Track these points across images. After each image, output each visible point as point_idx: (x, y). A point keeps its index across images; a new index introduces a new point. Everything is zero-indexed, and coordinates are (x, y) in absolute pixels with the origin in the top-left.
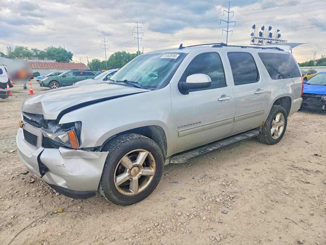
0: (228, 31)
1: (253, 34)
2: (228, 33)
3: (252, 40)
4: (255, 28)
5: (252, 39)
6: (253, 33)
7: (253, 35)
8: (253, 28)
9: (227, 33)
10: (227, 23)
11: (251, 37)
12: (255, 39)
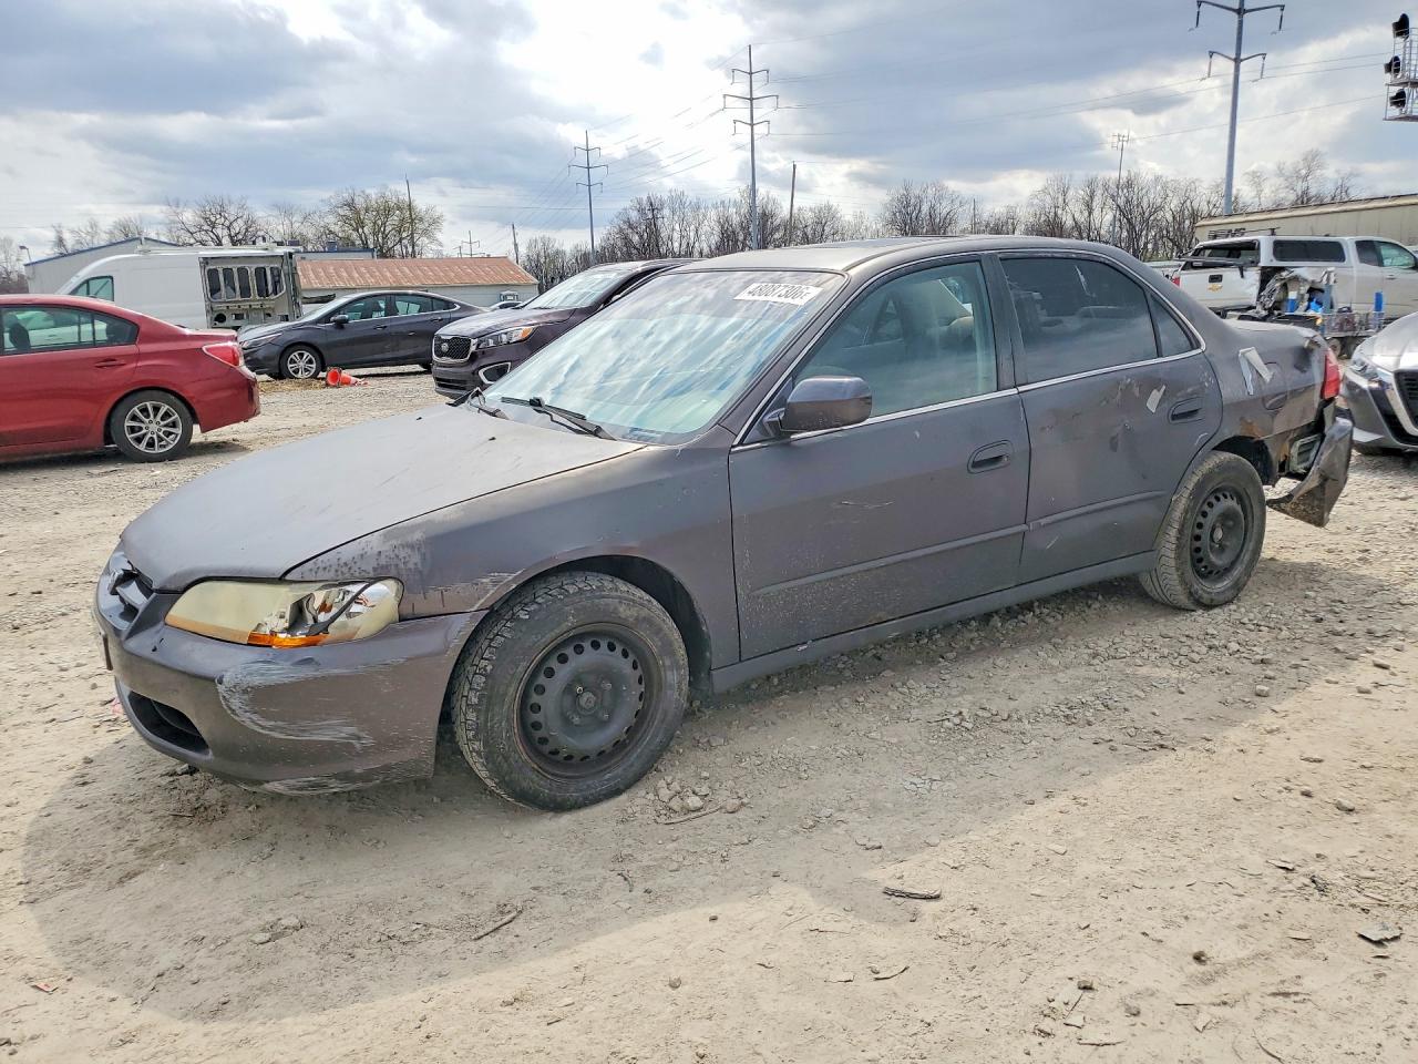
0: (1242, 57)
1: (1398, 64)
2: (1241, 70)
3: (1393, 98)
4: (1407, 33)
5: (1394, 90)
6: (1396, 58)
7: (1397, 71)
8: (1399, 34)
9: (1237, 69)
10: (1235, 16)
11: (1389, 77)
12: (1407, 90)
